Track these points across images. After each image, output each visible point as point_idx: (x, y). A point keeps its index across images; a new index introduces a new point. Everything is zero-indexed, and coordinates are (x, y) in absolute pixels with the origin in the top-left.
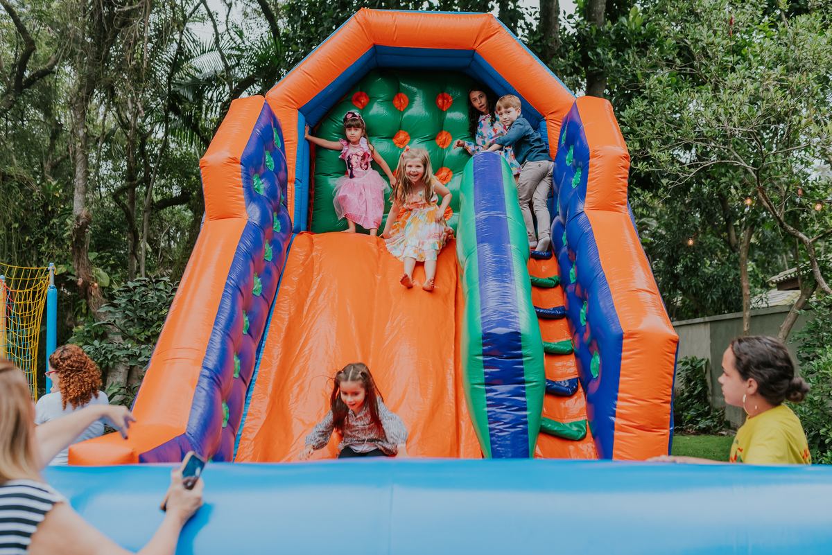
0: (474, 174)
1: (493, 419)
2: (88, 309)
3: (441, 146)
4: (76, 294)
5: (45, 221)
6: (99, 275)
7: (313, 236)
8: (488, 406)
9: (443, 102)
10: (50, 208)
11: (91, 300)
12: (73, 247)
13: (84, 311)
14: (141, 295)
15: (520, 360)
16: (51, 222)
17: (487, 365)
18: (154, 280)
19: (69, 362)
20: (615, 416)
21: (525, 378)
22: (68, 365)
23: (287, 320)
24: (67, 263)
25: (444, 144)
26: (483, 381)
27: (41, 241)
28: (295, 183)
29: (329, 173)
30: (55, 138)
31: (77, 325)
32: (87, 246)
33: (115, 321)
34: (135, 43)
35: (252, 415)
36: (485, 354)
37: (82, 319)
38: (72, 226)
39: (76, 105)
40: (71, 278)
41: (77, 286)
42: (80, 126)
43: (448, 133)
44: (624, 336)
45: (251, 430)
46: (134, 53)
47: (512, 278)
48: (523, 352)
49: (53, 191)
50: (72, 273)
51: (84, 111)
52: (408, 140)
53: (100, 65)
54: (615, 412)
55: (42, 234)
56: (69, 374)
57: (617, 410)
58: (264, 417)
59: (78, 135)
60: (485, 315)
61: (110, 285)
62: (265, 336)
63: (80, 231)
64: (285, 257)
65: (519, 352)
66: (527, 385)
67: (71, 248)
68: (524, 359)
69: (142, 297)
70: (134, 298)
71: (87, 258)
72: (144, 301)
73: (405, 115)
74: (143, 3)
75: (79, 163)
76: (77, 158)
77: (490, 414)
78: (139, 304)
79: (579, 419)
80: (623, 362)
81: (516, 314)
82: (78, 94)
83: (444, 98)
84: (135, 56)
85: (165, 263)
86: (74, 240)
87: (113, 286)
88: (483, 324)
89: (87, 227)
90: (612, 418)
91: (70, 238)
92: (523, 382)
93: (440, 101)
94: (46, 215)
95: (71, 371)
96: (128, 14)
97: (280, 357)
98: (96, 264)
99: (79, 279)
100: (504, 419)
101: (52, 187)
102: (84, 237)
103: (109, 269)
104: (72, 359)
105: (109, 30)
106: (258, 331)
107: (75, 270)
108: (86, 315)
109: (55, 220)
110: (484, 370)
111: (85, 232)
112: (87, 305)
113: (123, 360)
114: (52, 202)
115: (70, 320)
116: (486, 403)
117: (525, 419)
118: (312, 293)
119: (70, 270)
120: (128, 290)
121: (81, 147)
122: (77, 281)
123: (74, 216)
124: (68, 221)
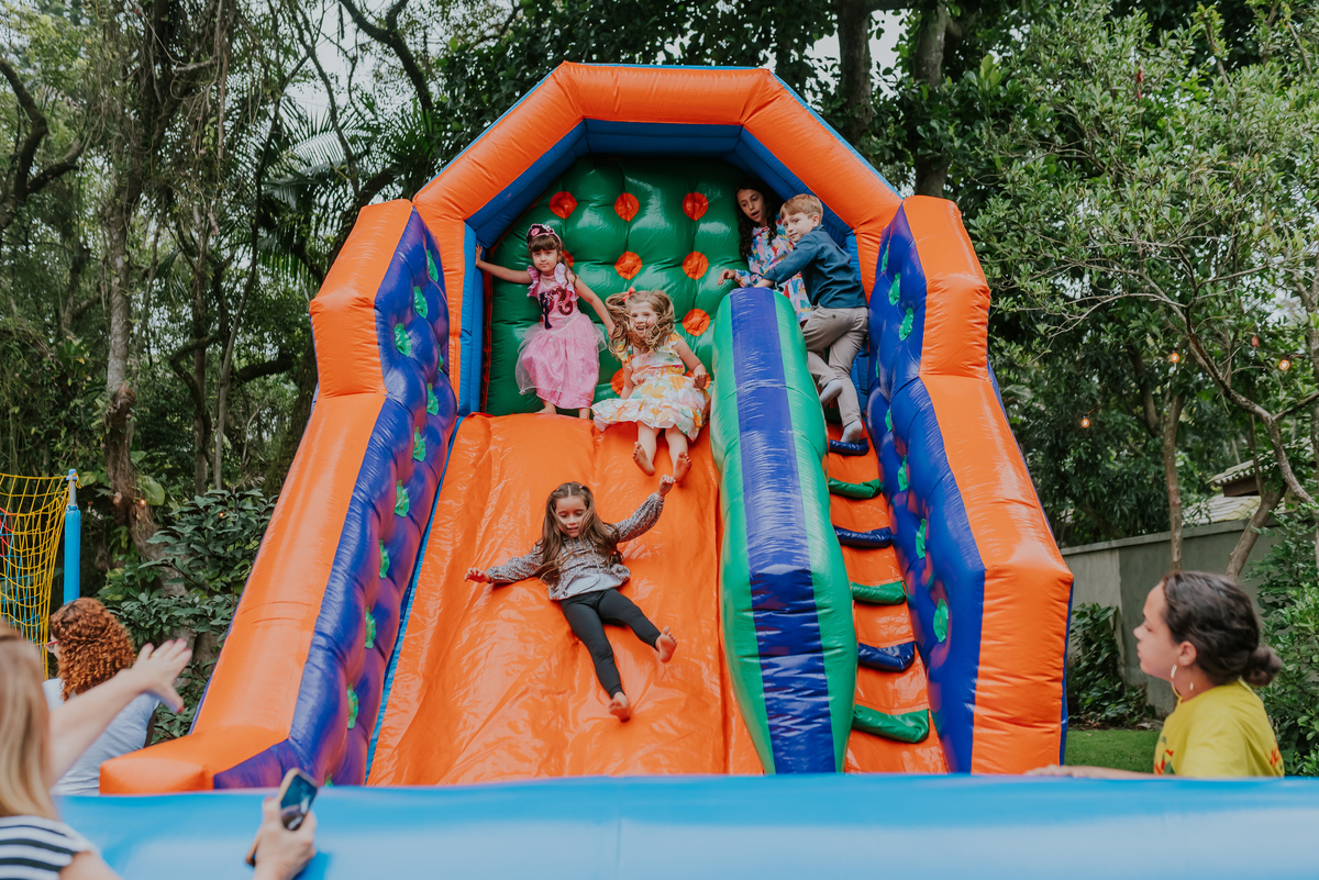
0: (733, 321)
1: (775, 710)
2: (130, 541)
3: (691, 275)
4: (111, 517)
5: (62, 403)
6: (148, 487)
7: (490, 420)
8: (766, 690)
9: (694, 207)
10: (70, 382)
11: (136, 528)
12: (106, 444)
13: (124, 545)
14: (216, 519)
15: (813, 614)
16: (72, 405)
17: (760, 625)
18: (236, 495)
19: (75, 627)
20: (973, 703)
21: (823, 642)
22: (74, 633)
23: (449, 554)
24: (97, 469)
25: (695, 273)
26: (756, 651)
27: (56, 434)
28: (461, 336)
29: (515, 320)
30: (79, 272)
31: (112, 567)
32: (129, 441)
33: (174, 561)
34: (205, 121)
35: (394, 707)
36: (756, 607)
37: (121, 558)
38: (104, 409)
39: (112, 219)
40: (103, 492)
41: (114, 505)
42: (119, 251)
43: (701, 255)
44: (987, 574)
45: (392, 732)
46: (203, 137)
47: (797, 483)
48: (817, 601)
49: (75, 354)
50: (105, 484)
51: (125, 228)
52: (638, 266)
53: (150, 156)
54: (973, 696)
55: (57, 424)
56: (76, 648)
57: (977, 693)
58: (414, 709)
59: (115, 265)
60: (754, 545)
61: (166, 502)
62: (416, 581)
63: (118, 418)
64: (446, 454)
65: (811, 601)
66: (826, 654)
67: (103, 445)
68: (819, 613)
69: (218, 523)
70: (204, 524)
71: (129, 459)
72: (223, 529)
73: (634, 227)
74: (216, 58)
75: (117, 311)
76: (114, 302)
77: (769, 703)
78: (213, 534)
79: (916, 709)
80: (986, 616)
81: (805, 542)
82: (115, 202)
83: (694, 200)
84: (204, 140)
85: (253, 466)
86: (108, 432)
87: (171, 505)
88: (752, 560)
89: (129, 412)
90: (970, 706)
91: (102, 428)
92: (820, 649)
93: (689, 205)
94: (64, 392)
95: (78, 642)
96: (194, 75)
97: (438, 612)
98: (144, 470)
99: (117, 494)
101: (73, 349)
102: (124, 426)
103: (164, 477)
104: (80, 622)
105: (163, 101)
106: (402, 572)
107: (109, 480)
108: (128, 551)
109: (78, 401)
110: (756, 634)
111: (125, 419)
112: (129, 534)
113: (187, 623)
114: (73, 372)
115: (101, 559)
116: (762, 685)
117: (826, 709)
118: (489, 511)
119: (102, 479)
120: (196, 511)
121: (119, 285)
122: (114, 497)
123: (107, 393)
124: (99, 401)
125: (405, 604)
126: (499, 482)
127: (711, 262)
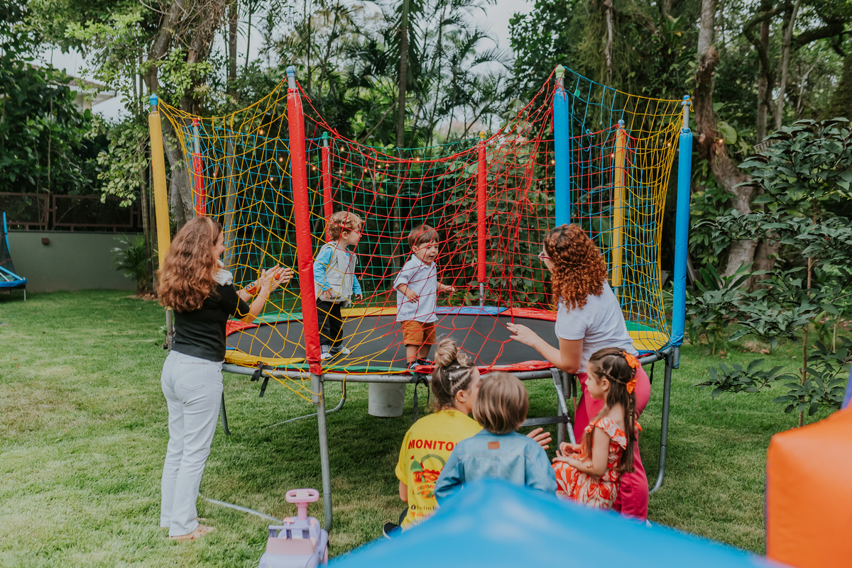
2: (709, 171)
4: (696, 153)
5: (664, 67)
6: (724, 130)
10: (670, 52)
11: (715, 161)
12: (695, 96)
13: (704, 174)
14: (803, 143)
16: (671, 68)
18: (822, 123)
19: (566, 254)
22: (564, 258)
27: (659, 91)
31: (695, 191)
32: (712, 94)
37: (703, 183)
38: (695, 69)
41: (699, 144)
49: (675, 28)
50: (693, 128)
55: (660, 84)
56: (565, 269)
61: (737, 143)
63: (705, 75)
67: (694, 98)
71: (712, 109)
72: (808, 153)
78: (800, 157)
86: (697, 86)
87: (741, 144)
89: (713, 70)
91: (694, 82)
94: (665, 60)
95: (566, 265)
98: (721, 117)
99: (702, 135)
101: (673, 26)
102: (709, 82)
103: (736, 123)
104: (570, 250)
107: (697, 124)
108: (707, 179)
109: (675, 66)
111: (711, 75)
112: (709, 166)
114: (672, 43)
120: (784, 136)
122: (699, 137)
123: (698, 56)
124: (691, 64)
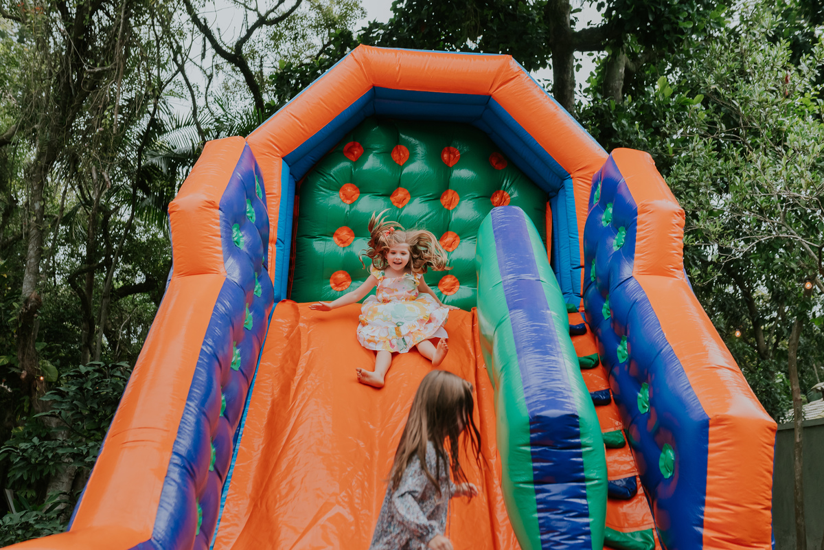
0: (495, 232)
1: (546, 527)
3: (446, 207)
4: (19, 389)
6: (46, 368)
7: (299, 305)
8: (539, 511)
9: (449, 157)
11: (36, 397)
12: (18, 335)
13: (26, 409)
14: (94, 381)
15: (578, 451)
17: (535, 457)
18: (110, 366)
20: (702, 526)
21: (586, 474)
23: (269, 403)
24: (10, 354)
25: (449, 205)
26: (531, 478)
28: (276, 243)
29: (314, 235)
30: (8, 215)
31: (16, 426)
32: (35, 333)
33: (60, 413)
34: (104, 108)
35: (227, 520)
36: (533, 443)
37: (23, 419)
38: (19, 310)
39: (34, 175)
40: (14, 370)
41: (20, 380)
42: (37, 198)
43: (455, 192)
44: (711, 422)
45: (225, 540)
46: (102, 119)
47: (558, 350)
48: (582, 440)
50: (15, 365)
51: (42, 181)
52: (408, 198)
53: (63, 132)
54: (702, 521)
57: (706, 519)
58: (245, 520)
59: (34, 208)
60: (529, 394)
61: (58, 380)
62: (243, 422)
63: (28, 317)
64: (267, 326)
65: (577, 440)
66: (588, 484)
67: (15, 336)
68: (583, 450)
69: (95, 385)
70: (85, 386)
71: (34, 347)
72: (98, 390)
73: (405, 171)
74: (116, 65)
75: (33, 240)
76: (31, 233)
77: (542, 521)
78: (91, 393)
79: (644, 528)
80: (710, 456)
81: (570, 394)
82: (37, 163)
83: (450, 152)
84: (103, 121)
86: (20, 326)
87: (62, 381)
88: (529, 406)
89: (36, 312)
90: (699, 529)
91: (16, 323)
92: (583, 480)
93: (445, 156)
96: (99, 76)
97: (261, 447)
98: (44, 356)
99: (23, 372)
100: (561, 528)
102: (32, 323)
103: (58, 361)
105: (76, 94)
106: (234, 413)
107: (18, 362)
110: (532, 465)
111: (33, 317)
112: (31, 402)
113: (66, 460)
115: (9, 420)
116: (536, 506)
117: (587, 528)
118: (300, 371)
119: (13, 361)
120: (79, 375)
121: (36, 221)
122: (21, 374)
123: (22, 299)
124: (15, 304)
125: (235, 440)
126: (308, 349)
127: (462, 198)
